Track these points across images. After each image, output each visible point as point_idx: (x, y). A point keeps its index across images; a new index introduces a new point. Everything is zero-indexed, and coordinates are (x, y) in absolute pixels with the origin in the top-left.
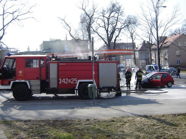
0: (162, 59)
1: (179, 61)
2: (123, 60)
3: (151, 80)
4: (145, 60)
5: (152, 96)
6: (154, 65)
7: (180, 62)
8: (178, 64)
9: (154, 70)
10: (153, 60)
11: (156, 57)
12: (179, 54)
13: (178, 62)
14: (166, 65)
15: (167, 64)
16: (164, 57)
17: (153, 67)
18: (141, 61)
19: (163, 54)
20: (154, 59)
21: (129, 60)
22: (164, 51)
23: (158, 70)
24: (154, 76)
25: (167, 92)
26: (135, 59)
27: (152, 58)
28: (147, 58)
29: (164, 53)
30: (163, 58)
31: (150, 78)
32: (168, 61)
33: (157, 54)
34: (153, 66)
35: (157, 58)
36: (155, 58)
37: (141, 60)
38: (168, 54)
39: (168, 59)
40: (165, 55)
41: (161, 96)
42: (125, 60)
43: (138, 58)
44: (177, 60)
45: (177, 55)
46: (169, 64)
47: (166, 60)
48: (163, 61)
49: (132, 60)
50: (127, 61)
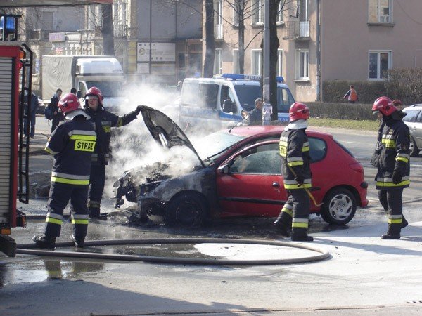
1: (384, 62)
2: (31, 34)
3: (226, 179)
4: (172, 41)
5: (237, 284)
7: (390, 65)
8: (379, 79)
9: (235, 110)
10: (221, 44)
11: (241, 29)
12: (381, 13)
13: (373, 68)
14: (305, 79)
15: (312, 75)
16: (295, 32)
18: (146, 46)
19: (290, 9)
20: (233, 37)
21: (71, 37)
23: (266, 111)
24: (244, 154)
25: (326, 258)
26: (106, 30)
27: (220, 31)
28: (183, 31)
30: (285, 34)
31: (219, 161)
32: (314, 56)
34: (230, 83)
36: (235, 34)
37: (151, 41)
38: (315, 13)
39: (319, 42)
40: (302, 19)
41: (292, 281)
42: (46, 38)
43: (129, 26)
44: (374, 51)
45: (371, 20)
46: (319, 76)
47: (306, 51)
48: (285, 52)
49: (89, 38)
50: (55, 43)
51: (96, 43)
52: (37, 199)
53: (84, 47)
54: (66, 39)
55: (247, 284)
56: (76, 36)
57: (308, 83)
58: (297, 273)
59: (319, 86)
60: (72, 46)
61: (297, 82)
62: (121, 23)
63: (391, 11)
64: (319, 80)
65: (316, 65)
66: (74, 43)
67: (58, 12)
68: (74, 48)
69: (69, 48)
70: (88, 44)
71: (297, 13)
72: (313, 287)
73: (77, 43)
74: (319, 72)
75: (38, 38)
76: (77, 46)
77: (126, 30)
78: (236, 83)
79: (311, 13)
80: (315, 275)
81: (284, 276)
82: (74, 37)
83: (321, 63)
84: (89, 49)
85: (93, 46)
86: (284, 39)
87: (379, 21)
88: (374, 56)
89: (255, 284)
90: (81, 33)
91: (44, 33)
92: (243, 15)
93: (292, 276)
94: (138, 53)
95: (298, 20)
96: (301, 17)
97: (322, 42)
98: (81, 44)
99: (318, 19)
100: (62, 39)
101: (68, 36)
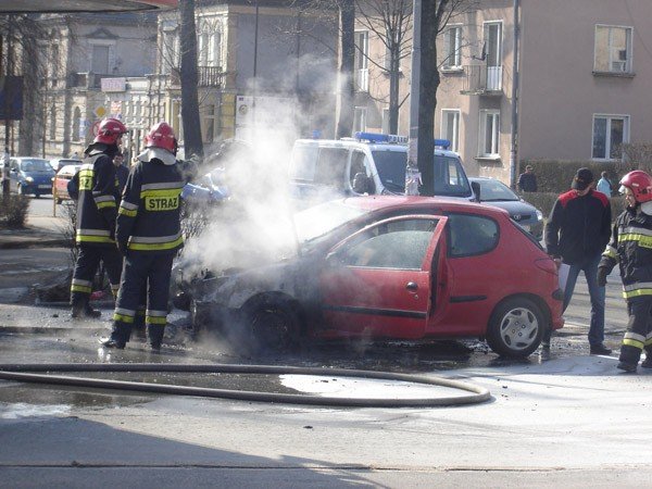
0: (454, 100)
1: (617, 135)
2: (74, 80)
4: (290, 94)
5: (330, 432)
6: (373, 139)
7: (626, 138)
8: (607, 159)
9: (372, 190)
10: (367, 97)
11: (394, 75)
12: (616, 57)
13: (600, 142)
14: (494, 156)
15: (504, 151)
16: (480, 82)
17: (360, 155)
18: (249, 102)
19: (472, 45)
21: (136, 84)
22: (481, 19)
23: (412, 179)
25: (485, 400)
26: (188, 74)
27: (364, 80)
29: (481, 34)
30: (464, 84)
32: (508, 121)
33: (409, 41)
34: (365, 147)
35: (406, 88)
36: (386, 85)
38: (512, 54)
39: (515, 99)
40: (491, 63)
41: (421, 431)
42: (97, 86)
43: (224, 69)
44: (601, 115)
45: (597, 67)
46: (515, 152)
47: (495, 113)
48: (463, 114)
49: (162, 88)
50: (109, 93)
51: (173, 96)
52: (38, 305)
53: (155, 101)
54: (128, 88)
55: (346, 433)
56: (144, 84)
57: (497, 163)
58: (433, 419)
59: (514, 167)
60: (135, 99)
61: (479, 160)
62: (212, 65)
63: (630, 54)
64: (515, 158)
65: (510, 136)
66: (140, 95)
67: (116, 46)
68: (139, 102)
69: (131, 102)
70: (161, 96)
71: (484, 54)
72: (455, 441)
73: (144, 95)
74: (515, 146)
75: (84, 85)
76: (145, 99)
77: (221, 75)
78: (375, 147)
79: (505, 54)
80: (461, 423)
81: (411, 423)
82: (140, 85)
83: (519, 132)
84: (161, 104)
85: (167, 99)
86: (462, 93)
87: (611, 69)
88: (601, 123)
89: (359, 433)
90: (151, 79)
91: (93, 78)
92: (398, 52)
93: (424, 424)
94: (238, 113)
95: (484, 63)
96: (489, 58)
97: (520, 100)
98: (150, 96)
99: (515, 64)
100: (121, 88)
101: (130, 83)
